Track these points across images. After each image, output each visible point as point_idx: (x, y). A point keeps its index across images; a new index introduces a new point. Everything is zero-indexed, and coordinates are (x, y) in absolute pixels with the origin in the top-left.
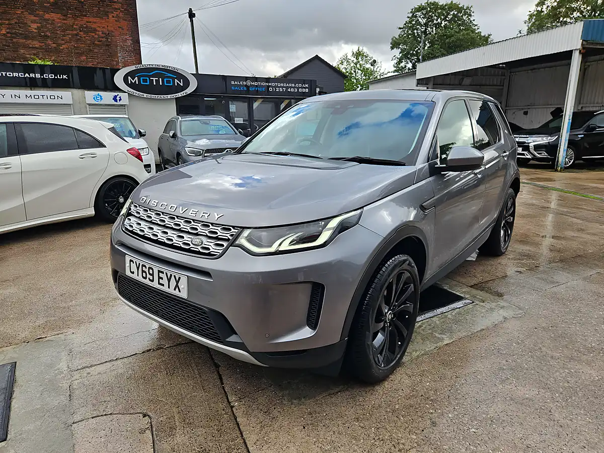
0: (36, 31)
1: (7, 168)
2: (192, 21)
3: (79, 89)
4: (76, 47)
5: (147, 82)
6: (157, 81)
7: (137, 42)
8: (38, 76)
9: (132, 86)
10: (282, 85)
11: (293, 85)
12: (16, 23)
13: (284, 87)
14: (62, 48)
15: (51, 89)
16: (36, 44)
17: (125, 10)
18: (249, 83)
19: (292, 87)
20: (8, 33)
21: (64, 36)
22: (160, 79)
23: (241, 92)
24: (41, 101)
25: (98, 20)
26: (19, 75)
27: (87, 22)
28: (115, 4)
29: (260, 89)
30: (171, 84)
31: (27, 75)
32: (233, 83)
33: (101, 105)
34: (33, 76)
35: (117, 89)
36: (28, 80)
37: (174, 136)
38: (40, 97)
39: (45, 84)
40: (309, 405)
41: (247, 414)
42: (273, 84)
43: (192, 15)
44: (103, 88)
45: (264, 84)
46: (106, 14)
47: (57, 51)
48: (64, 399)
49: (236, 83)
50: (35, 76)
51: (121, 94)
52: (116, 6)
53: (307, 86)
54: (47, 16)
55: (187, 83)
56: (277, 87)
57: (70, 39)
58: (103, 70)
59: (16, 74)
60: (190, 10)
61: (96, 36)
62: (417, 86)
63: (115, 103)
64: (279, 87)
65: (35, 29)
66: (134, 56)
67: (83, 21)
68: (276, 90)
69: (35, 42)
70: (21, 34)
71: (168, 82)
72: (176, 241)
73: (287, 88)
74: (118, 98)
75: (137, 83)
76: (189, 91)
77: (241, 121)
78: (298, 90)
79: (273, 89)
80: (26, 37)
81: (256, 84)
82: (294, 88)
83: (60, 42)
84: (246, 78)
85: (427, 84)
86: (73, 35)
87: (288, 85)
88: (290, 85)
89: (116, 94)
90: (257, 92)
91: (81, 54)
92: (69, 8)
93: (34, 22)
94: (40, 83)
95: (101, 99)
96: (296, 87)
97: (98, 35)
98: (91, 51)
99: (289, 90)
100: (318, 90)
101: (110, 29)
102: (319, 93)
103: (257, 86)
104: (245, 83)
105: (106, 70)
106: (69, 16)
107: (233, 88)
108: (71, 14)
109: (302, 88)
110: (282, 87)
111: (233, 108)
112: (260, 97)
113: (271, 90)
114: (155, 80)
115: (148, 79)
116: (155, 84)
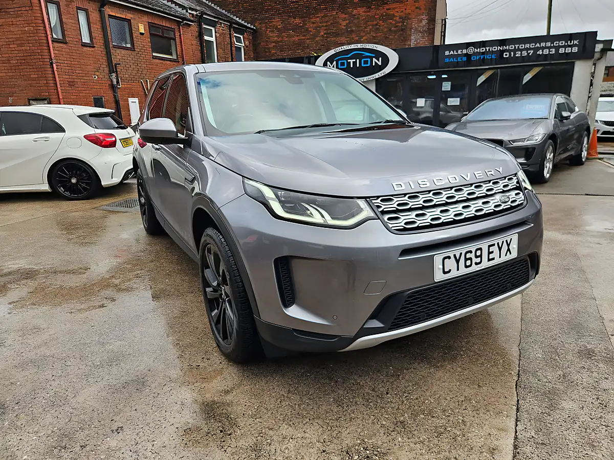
0: (345, 27)
4: (374, 37)
5: (344, 65)
6: (355, 63)
7: (433, 20)
10: (527, 46)
11: (549, 44)
12: (331, 24)
13: (530, 49)
14: (362, 40)
16: (343, 39)
18: (471, 50)
19: (546, 48)
20: (325, 34)
21: (366, 28)
22: (358, 60)
23: (457, 65)
25: (397, 5)
27: (387, 9)
29: (487, 57)
30: (369, 65)
32: (447, 53)
42: (512, 47)
45: (495, 49)
49: (452, 52)
53: (575, 42)
54: (355, 12)
55: (386, 61)
56: (519, 50)
57: (371, 30)
64: (521, 50)
65: (344, 26)
66: (427, 37)
67: (382, 11)
68: (515, 54)
70: (333, 33)
71: (366, 62)
73: (536, 49)
76: (388, 70)
77: (457, 101)
78: (557, 50)
79: (510, 54)
81: (483, 50)
82: (550, 48)
83: (362, 34)
84: (468, 45)
86: (373, 25)
87: (538, 45)
88: (543, 44)
90: (483, 62)
93: (344, 19)
96: (554, 47)
97: (395, 21)
98: (386, 38)
99: (540, 52)
100: (599, 47)
101: (407, 11)
102: (604, 51)
103: (483, 53)
104: (465, 51)
105: (311, 58)
106: (372, 7)
107: (447, 60)
108: (374, 5)
109: (565, 47)
110: (527, 49)
111: (447, 86)
112: (487, 67)
113: (506, 55)
114: (353, 62)
115: (345, 61)
116: (352, 66)
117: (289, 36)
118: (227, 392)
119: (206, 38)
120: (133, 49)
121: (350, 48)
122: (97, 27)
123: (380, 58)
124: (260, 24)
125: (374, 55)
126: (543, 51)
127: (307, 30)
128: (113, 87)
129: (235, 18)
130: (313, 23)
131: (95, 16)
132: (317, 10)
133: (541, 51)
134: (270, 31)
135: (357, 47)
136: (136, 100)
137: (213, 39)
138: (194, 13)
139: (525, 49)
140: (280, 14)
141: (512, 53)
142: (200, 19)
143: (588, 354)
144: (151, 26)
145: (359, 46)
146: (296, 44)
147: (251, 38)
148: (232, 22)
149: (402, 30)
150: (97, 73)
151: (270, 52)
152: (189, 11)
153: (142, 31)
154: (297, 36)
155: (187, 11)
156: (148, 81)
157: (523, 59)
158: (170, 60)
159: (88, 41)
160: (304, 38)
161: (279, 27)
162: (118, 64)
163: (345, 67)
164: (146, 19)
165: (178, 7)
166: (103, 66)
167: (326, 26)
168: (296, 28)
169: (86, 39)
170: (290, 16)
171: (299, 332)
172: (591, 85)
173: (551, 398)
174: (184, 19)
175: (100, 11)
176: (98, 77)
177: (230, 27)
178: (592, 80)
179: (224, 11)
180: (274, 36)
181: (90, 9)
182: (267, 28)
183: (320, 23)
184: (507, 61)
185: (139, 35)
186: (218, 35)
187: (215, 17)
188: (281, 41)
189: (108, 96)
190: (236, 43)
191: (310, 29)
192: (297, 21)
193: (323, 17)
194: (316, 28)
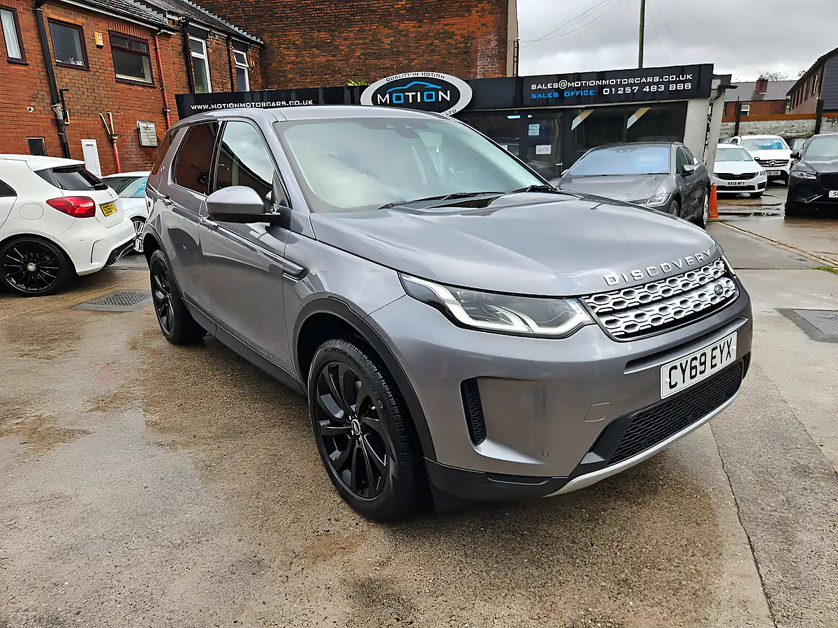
6: (415, 97)
7: (504, 41)
10: (631, 81)
11: (657, 79)
12: (371, 41)
13: (635, 84)
18: (564, 84)
19: (654, 83)
20: (362, 54)
21: (417, 48)
22: (419, 93)
23: (547, 102)
25: (458, 20)
27: (445, 25)
29: (584, 93)
30: (434, 100)
31: (272, 104)
42: (613, 82)
45: (593, 83)
46: (469, 9)
49: (540, 86)
50: (281, 104)
53: (689, 77)
54: (402, 26)
55: (456, 96)
56: (621, 85)
57: (424, 52)
61: (454, 42)
64: (625, 86)
65: (389, 45)
66: (498, 63)
67: (439, 26)
68: (617, 91)
70: (374, 53)
71: (430, 96)
73: (642, 85)
75: (388, 103)
76: (459, 106)
77: (547, 149)
78: (667, 88)
79: (611, 91)
80: (379, 57)
81: (578, 84)
82: (658, 83)
84: (559, 77)
86: (427, 46)
87: (644, 80)
88: (650, 79)
90: (579, 99)
92: (426, 12)
93: (388, 36)
96: (663, 83)
97: (456, 40)
99: (647, 89)
100: (716, 84)
101: (471, 29)
102: (721, 89)
103: (578, 89)
104: (556, 86)
105: (355, 89)
106: (425, 21)
107: (534, 96)
108: (428, 18)
109: (676, 82)
110: (631, 85)
111: (534, 130)
112: (584, 106)
113: (606, 92)
114: (412, 95)
115: (402, 95)
116: (411, 101)
117: (313, 56)
118: (382, 564)
119: (194, 54)
120: (86, 68)
121: (407, 77)
122: (30, 36)
123: (448, 92)
124: (270, 37)
125: (440, 87)
126: (650, 88)
127: (337, 47)
128: (58, 125)
129: (232, 27)
130: (346, 40)
131: (27, 19)
132: (350, 23)
133: (648, 87)
134: (284, 48)
135: (417, 76)
136: (94, 142)
137: (204, 57)
138: (176, 18)
139: (628, 85)
140: (298, 24)
141: (613, 89)
142: (184, 28)
143: (804, 471)
144: (113, 35)
145: (420, 75)
146: (321, 67)
147: (257, 56)
148: (230, 34)
149: (465, 53)
150: (33, 103)
151: (286, 76)
152: (168, 16)
153: (100, 43)
154: (324, 56)
155: (165, 16)
156: (110, 113)
157: (626, 97)
158: (143, 85)
159: (18, 56)
160: (333, 58)
161: (297, 42)
162: (65, 90)
163: (402, 101)
164: (104, 25)
165: (151, 9)
166: (41, 93)
167: (364, 44)
168: (321, 45)
169: (14, 52)
170: (312, 29)
171: (495, 475)
172: (708, 130)
173: (784, 530)
174: (161, 26)
175: (35, 12)
176: (36, 110)
177: (228, 40)
178: (708, 124)
179: (215, 17)
180: (290, 55)
181: (20, 9)
182: (280, 44)
183: (355, 40)
184: (607, 99)
185: (96, 48)
186: (211, 51)
187: (205, 26)
188: (300, 63)
189: (50, 137)
190: (237, 63)
191: (341, 47)
192: (323, 35)
193: (359, 31)
194: (348, 46)
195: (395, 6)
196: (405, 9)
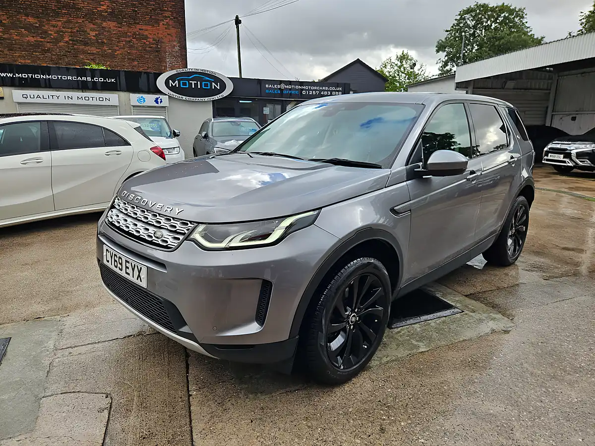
0: (95, 38)
1: (38, 162)
2: (238, 27)
3: (125, 91)
4: (129, 53)
5: (186, 85)
6: (196, 85)
7: (184, 48)
8: (89, 79)
9: (172, 89)
10: (315, 88)
11: (327, 88)
12: (77, 31)
13: (318, 90)
14: (116, 54)
15: (100, 92)
16: (94, 50)
17: (174, 18)
18: (283, 86)
19: (326, 91)
20: (70, 40)
21: (119, 42)
22: (199, 82)
23: (275, 95)
24: (90, 102)
25: (149, 27)
26: (72, 78)
27: (140, 29)
28: (165, 12)
29: (293, 92)
30: (209, 88)
31: (79, 78)
32: (267, 86)
33: (143, 106)
34: (85, 79)
35: (158, 91)
36: (80, 83)
37: (206, 137)
38: (91, 99)
39: (94, 87)
40: (264, 400)
41: (201, 403)
42: (307, 87)
43: (238, 22)
44: (147, 91)
45: (298, 87)
46: (157, 22)
47: (112, 56)
48: (42, 374)
49: (270, 86)
50: (87, 79)
51: (161, 97)
52: (167, 14)
53: (341, 89)
54: (104, 24)
55: (223, 87)
57: (124, 46)
58: (148, 74)
59: (70, 78)
60: (237, 17)
61: (148, 43)
62: (456, 89)
63: (157, 105)
64: (312, 90)
65: (94, 36)
66: (181, 61)
67: (136, 29)
68: (309, 93)
69: (93, 49)
70: (81, 41)
72: (143, 233)
73: (321, 91)
74: (159, 101)
75: (177, 86)
76: (226, 93)
78: (332, 93)
79: (306, 93)
80: (86, 44)
81: (289, 87)
82: (327, 91)
83: (115, 48)
84: (281, 82)
85: (467, 88)
86: (126, 42)
87: (321, 88)
88: (324, 88)
89: (158, 96)
90: (291, 95)
91: (133, 60)
92: (124, 17)
93: (92, 30)
94: (90, 85)
95: (144, 101)
96: (329, 91)
97: (149, 41)
98: (142, 57)
99: (322, 93)
101: (160, 36)
103: (290, 89)
104: (279, 87)
105: (150, 74)
106: (123, 24)
107: (267, 91)
108: (126, 22)
109: (335, 91)
111: (266, 111)
112: (293, 99)
113: (304, 92)
114: (194, 83)
116: (193, 87)
123: (219, 84)
125: (213, 80)
126: (324, 93)
127: (46, 32)
130: (54, 26)
132: (57, 15)
139: (314, 90)
146: (31, 45)
154: (33, 36)
157: (313, 96)
160: (42, 40)
161: (3, 21)
167: (71, 32)
168: (29, 28)
170: (20, 13)
183: (63, 28)
191: (49, 32)
192: (31, 20)
193: (66, 22)
194: (57, 32)
195: (98, 9)
196: (106, 12)
